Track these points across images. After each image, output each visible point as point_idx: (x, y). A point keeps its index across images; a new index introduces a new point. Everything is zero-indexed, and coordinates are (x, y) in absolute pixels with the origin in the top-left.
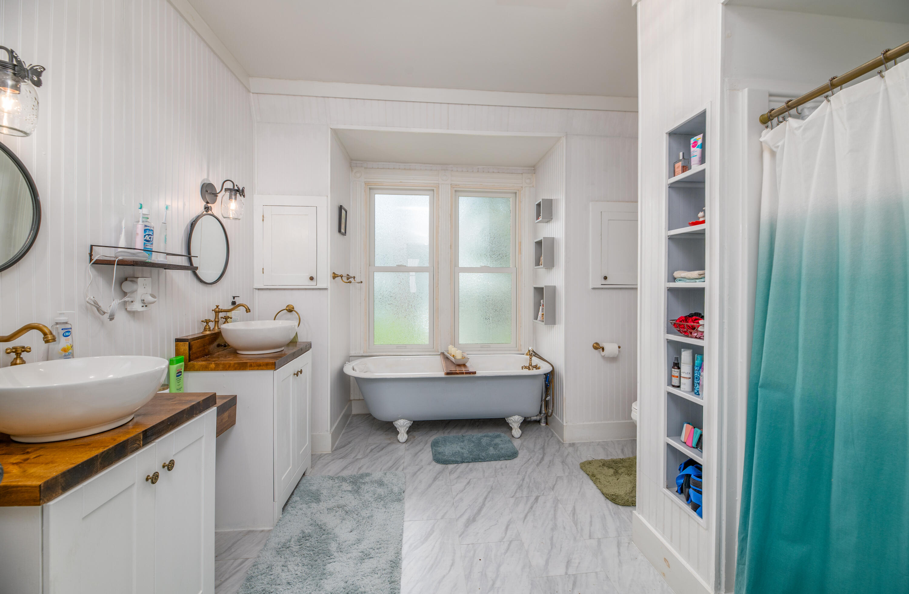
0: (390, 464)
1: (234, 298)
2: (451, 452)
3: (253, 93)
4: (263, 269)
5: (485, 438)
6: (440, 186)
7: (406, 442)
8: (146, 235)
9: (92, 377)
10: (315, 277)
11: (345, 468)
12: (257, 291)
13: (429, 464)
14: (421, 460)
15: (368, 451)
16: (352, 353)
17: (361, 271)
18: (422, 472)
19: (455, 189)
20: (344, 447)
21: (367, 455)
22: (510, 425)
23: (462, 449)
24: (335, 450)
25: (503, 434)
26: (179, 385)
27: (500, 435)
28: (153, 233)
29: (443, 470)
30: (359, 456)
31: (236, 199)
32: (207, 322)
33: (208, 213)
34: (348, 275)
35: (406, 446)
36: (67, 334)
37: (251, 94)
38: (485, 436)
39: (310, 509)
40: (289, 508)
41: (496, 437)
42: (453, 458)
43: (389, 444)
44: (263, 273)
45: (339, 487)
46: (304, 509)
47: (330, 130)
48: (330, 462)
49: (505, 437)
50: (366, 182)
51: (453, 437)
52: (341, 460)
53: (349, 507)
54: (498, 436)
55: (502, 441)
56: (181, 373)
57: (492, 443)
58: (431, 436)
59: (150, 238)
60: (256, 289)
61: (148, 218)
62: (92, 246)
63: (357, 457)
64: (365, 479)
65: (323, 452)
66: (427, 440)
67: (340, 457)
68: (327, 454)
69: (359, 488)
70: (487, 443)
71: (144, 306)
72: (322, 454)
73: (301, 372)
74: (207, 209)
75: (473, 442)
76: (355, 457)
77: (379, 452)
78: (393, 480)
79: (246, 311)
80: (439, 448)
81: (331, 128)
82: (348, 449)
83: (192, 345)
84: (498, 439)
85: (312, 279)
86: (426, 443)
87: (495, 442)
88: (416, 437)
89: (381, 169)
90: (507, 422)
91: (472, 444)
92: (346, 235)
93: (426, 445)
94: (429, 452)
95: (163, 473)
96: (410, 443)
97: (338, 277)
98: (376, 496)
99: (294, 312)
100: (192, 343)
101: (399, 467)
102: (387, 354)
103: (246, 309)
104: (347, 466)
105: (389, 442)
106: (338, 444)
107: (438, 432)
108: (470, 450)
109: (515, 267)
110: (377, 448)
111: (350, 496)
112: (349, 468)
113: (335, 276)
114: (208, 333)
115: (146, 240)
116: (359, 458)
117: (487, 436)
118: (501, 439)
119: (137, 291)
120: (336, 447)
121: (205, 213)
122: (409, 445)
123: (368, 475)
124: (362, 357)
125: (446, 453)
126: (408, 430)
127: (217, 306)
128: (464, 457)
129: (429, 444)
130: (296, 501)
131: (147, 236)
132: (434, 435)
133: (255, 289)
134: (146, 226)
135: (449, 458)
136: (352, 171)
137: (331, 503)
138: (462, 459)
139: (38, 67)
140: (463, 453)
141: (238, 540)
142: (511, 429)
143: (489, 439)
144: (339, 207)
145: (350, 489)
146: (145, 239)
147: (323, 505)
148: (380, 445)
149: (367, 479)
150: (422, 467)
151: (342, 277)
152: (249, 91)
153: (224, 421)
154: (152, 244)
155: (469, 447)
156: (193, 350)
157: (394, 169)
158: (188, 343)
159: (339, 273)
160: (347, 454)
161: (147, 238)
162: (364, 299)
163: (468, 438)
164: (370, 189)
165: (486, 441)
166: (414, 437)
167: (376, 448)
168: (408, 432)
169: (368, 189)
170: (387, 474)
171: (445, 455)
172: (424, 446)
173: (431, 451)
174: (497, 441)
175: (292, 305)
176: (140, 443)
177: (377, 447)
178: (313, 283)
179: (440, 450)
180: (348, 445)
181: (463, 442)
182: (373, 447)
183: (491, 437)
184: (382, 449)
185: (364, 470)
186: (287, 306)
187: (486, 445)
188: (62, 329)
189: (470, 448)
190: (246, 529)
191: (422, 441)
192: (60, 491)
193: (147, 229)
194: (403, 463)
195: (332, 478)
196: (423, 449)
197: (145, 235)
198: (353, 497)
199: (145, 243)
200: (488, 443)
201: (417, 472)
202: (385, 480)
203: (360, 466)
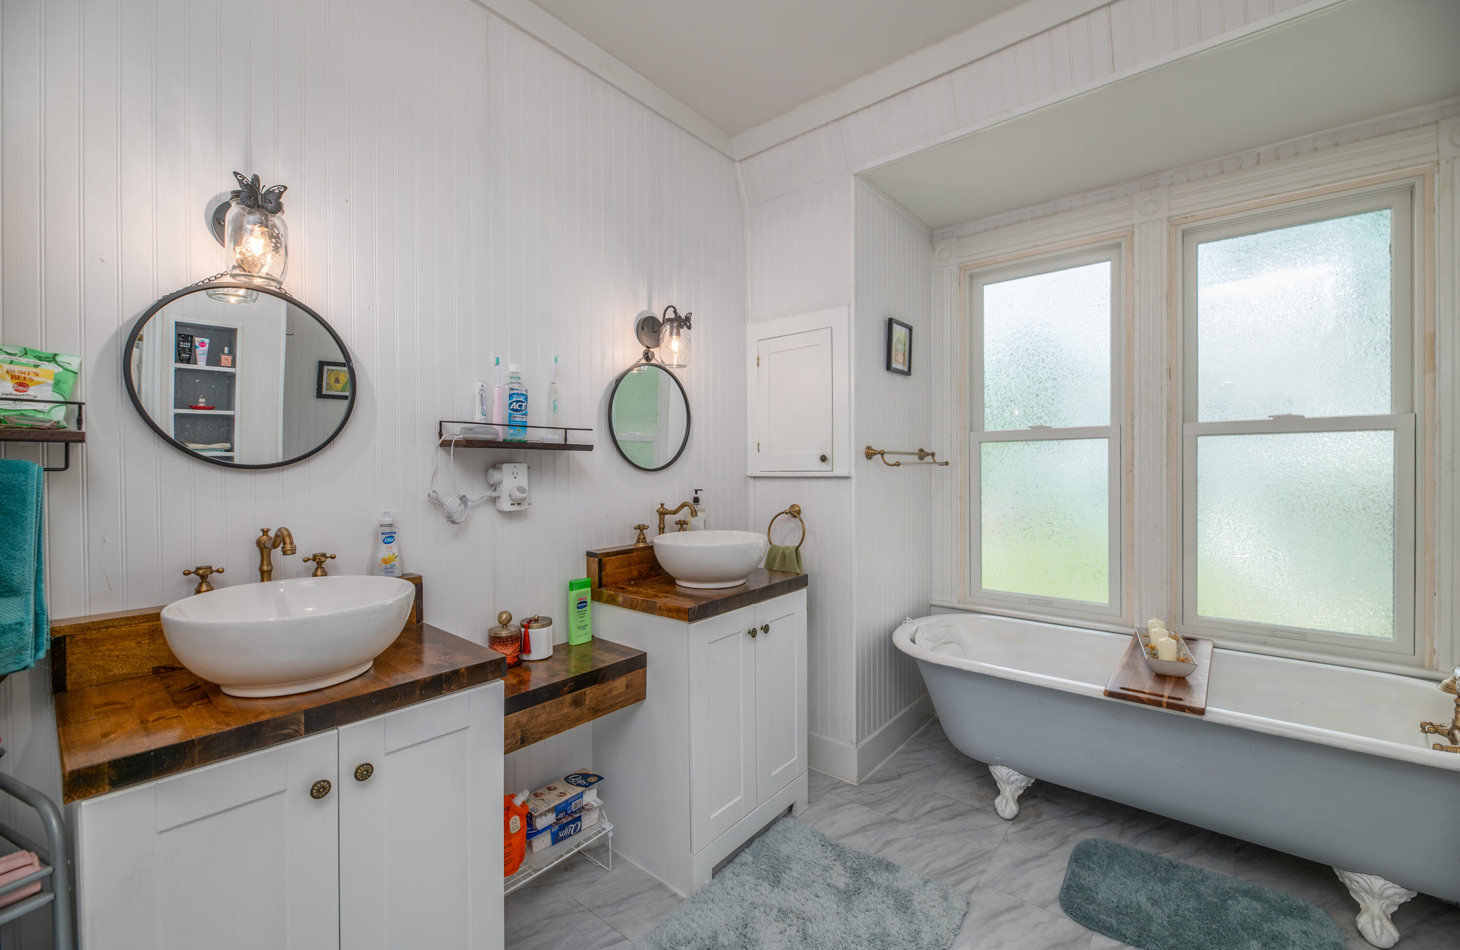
0: (950, 862)
1: (696, 491)
2: (1115, 900)
3: (740, 161)
4: (758, 444)
5: (1245, 901)
6: (1136, 231)
7: (1014, 819)
8: (512, 403)
9: (310, 609)
10: (828, 455)
11: (862, 829)
12: (752, 481)
13: (1043, 906)
14: (1028, 886)
15: (925, 809)
16: (937, 599)
17: (951, 442)
18: (1014, 920)
19: (1184, 227)
20: (885, 781)
21: (917, 819)
22: (1352, 894)
23: (1155, 903)
24: (867, 782)
25: (1318, 913)
26: (583, 621)
27: (1305, 911)
28: (526, 399)
29: (1075, 940)
30: (900, 816)
31: (678, 334)
32: (641, 528)
33: (651, 362)
34: (921, 450)
35: (1010, 831)
36: (389, 540)
37: (738, 164)
38: (1245, 893)
39: (755, 892)
40: (728, 872)
41: (1288, 912)
42: (1114, 922)
43: (977, 810)
44: (759, 451)
45: (826, 869)
46: (746, 887)
47: (852, 178)
48: (845, 804)
49: (1322, 925)
50: (961, 265)
51: (1140, 856)
52: (866, 808)
53: (816, 929)
54: (1302, 914)
55: (1305, 933)
56: (585, 604)
57: (1266, 926)
58: (1082, 829)
59: (520, 406)
60: (750, 477)
61: (519, 378)
62: (441, 422)
63: (895, 816)
64: (879, 877)
65: (847, 780)
66: (1068, 836)
67: (866, 802)
68: (850, 785)
69: (858, 891)
70: (1245, 921)
71: (516, 504)
72: (841, 781)
73: (766, 629)
74: (647, 357)
75: (1199, 896)
76: (892, 812)
77: (943, 820)
78: (934, 907)
79: (691, 513)
80: (1084, 874)
81: (854, 174)
82: (888, 790)
83: (605, 564)
84: (1293, 921)
85: (823, 459)
86: (1062, 843)
87: (1276, 928)
88: (1045, 817)
89: (992, 229)
90: (1341, 880)
91: (1192, 904)
92: (910, 375)
93: (1058, 847)
94: (1061, 870)
95: (347, 785)
96: (1024, 825)
97: (875, 454)
98: (878, 930)
99: (797, 519)
100: (605, 560)
101: (968, 878)
102: (1004, 613)
103: (692, 511)
104: (869, 826)
105: (977, 805)
106: (877, 772)
107: (1107, 823)
108: (1178, 919)
109: (1412, 412)
110: (945, 810)
111: (830, 902)
112: (869, 833)
113: (870, 454)
114: (641, 545)
115: (513, 410)
116: (899, 818)
117: (1257, 897)
118: (1305, 928)
119: (502, 482)
120: (872, 776)
121: (644, 361)
122: (1017, 832)
123: (889, 867)
124: (952, 610)
125: (1100, 896)
126: (1022, 794)
127: (662, 505)
128: (1150, 931)
129: (1068, 849)
130: (745, 864)
131: (515, 403)
132: (1092, 827)
133: (748, 478)
134: (511, 389)
135: (1101, 916)
136: (934, 250)
137: (792, 900)
138: (1139, 937)
139: (276, 188)
140: (1150, 919)
141: (639, 893)
142: (1355, 908)
143: (1259, 907)
144: (886, 321)
145: (841, 886)
146: (511, 408)
147: (776, 898)
148: (953, 805)
149: (882, 878)
150: (1022, 906)
151: (882, 455)
152: (734, 161)
153: (614, 693)
154: (526, 414)
155: (1178, 906)
156: (608, 571)
157: (1020, 222)
158: (597, 559)
159: (877, 447)
160: (881, 800)
161: (515, 406)
162: (959, 497)
163: (1185, 878)
164: (971, 277)
165: (1245, 911)
166: (1039, 816)
167: (943, 807)
168: (1020, 800)
169: (967, 277)
170: (930, 886)
171: (1094, 901)
172: (1054, 849)
173: (1066, 870)
174: (1289, 927)
175: (798, 506)
176: (301, 729)
177: (946, 806)
178: (825, 467)
179: (1088, 879)
180: (895, 780)
181: (1166, 882)
182: (938, 803)
183: (1267, 906)
184: (953, 818)
185: (891, 854)
186: (793, 506)
187: (1241, 925)
188: (382, 534)
189: (1180, 912)
190: (658, 878)
191: (1053, 833)
192: (108, 788)
193: (514, 394)
194: (983, 872)
195: (826, 844)
196: (1047, 855)
197: (510, 402)
198: (835, 907)
199: (510, 415)
200: (1249, 920)
201: (1002, 912)
202: (917, 898)
203: (890, 838)
